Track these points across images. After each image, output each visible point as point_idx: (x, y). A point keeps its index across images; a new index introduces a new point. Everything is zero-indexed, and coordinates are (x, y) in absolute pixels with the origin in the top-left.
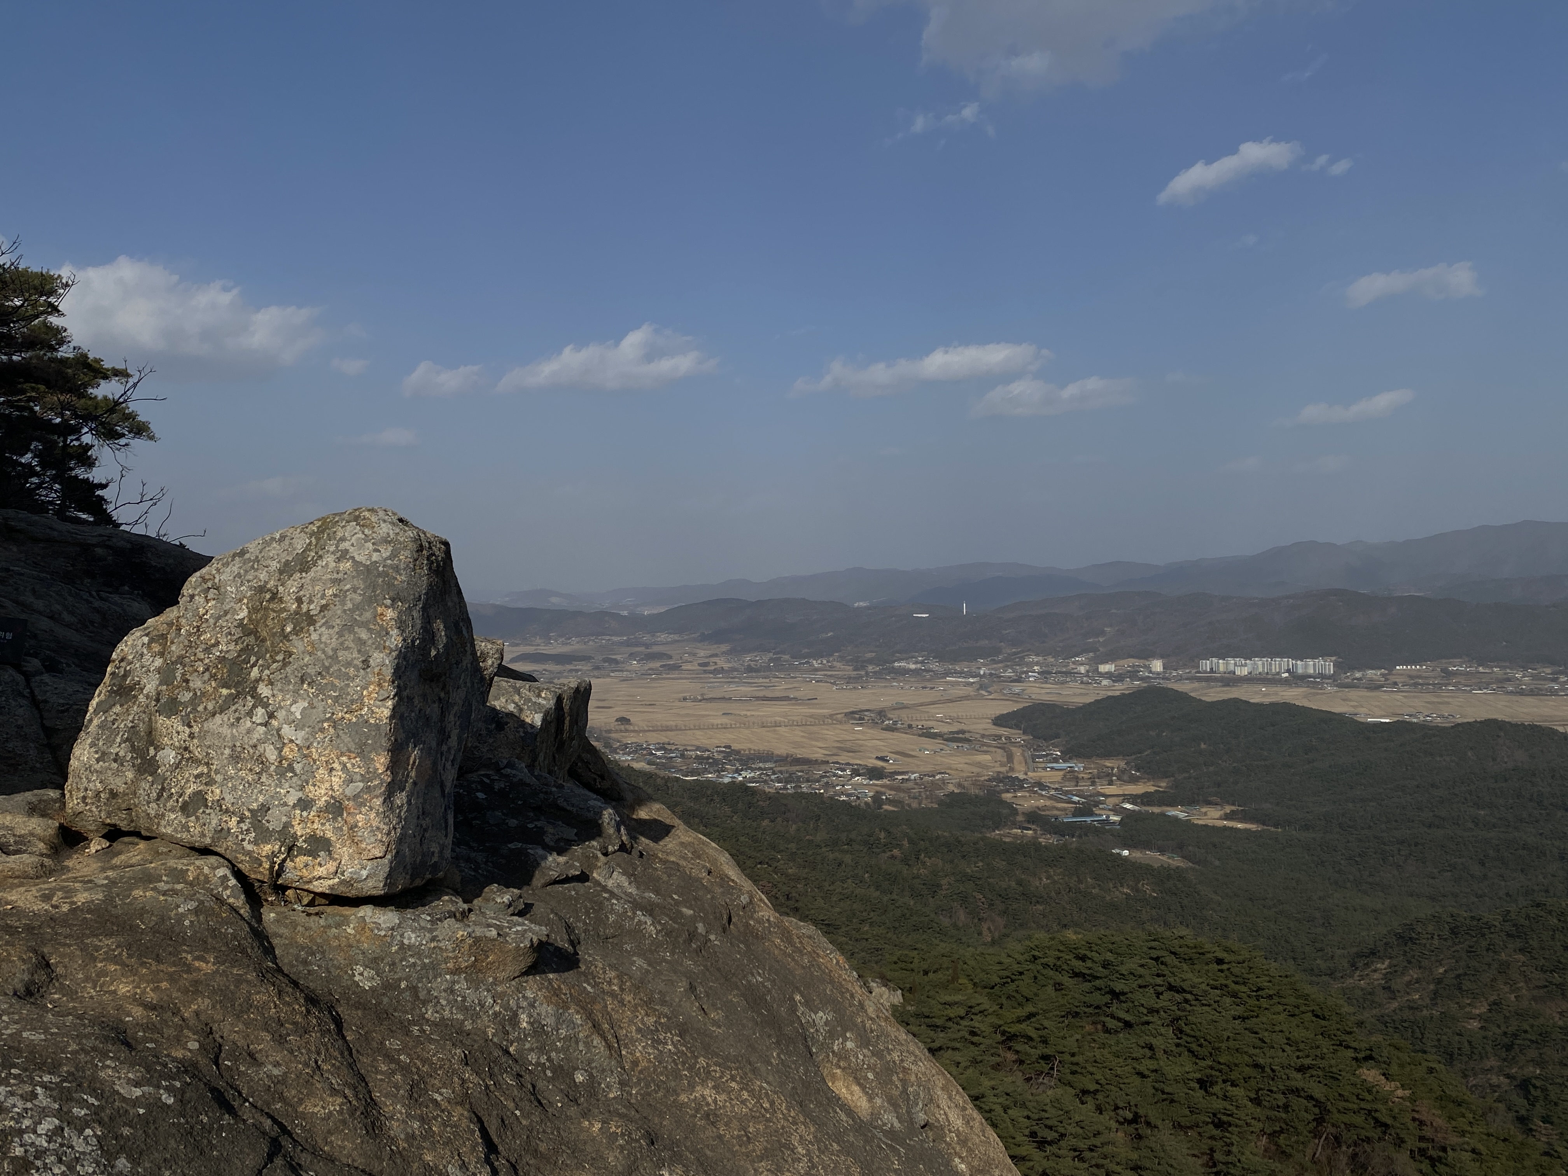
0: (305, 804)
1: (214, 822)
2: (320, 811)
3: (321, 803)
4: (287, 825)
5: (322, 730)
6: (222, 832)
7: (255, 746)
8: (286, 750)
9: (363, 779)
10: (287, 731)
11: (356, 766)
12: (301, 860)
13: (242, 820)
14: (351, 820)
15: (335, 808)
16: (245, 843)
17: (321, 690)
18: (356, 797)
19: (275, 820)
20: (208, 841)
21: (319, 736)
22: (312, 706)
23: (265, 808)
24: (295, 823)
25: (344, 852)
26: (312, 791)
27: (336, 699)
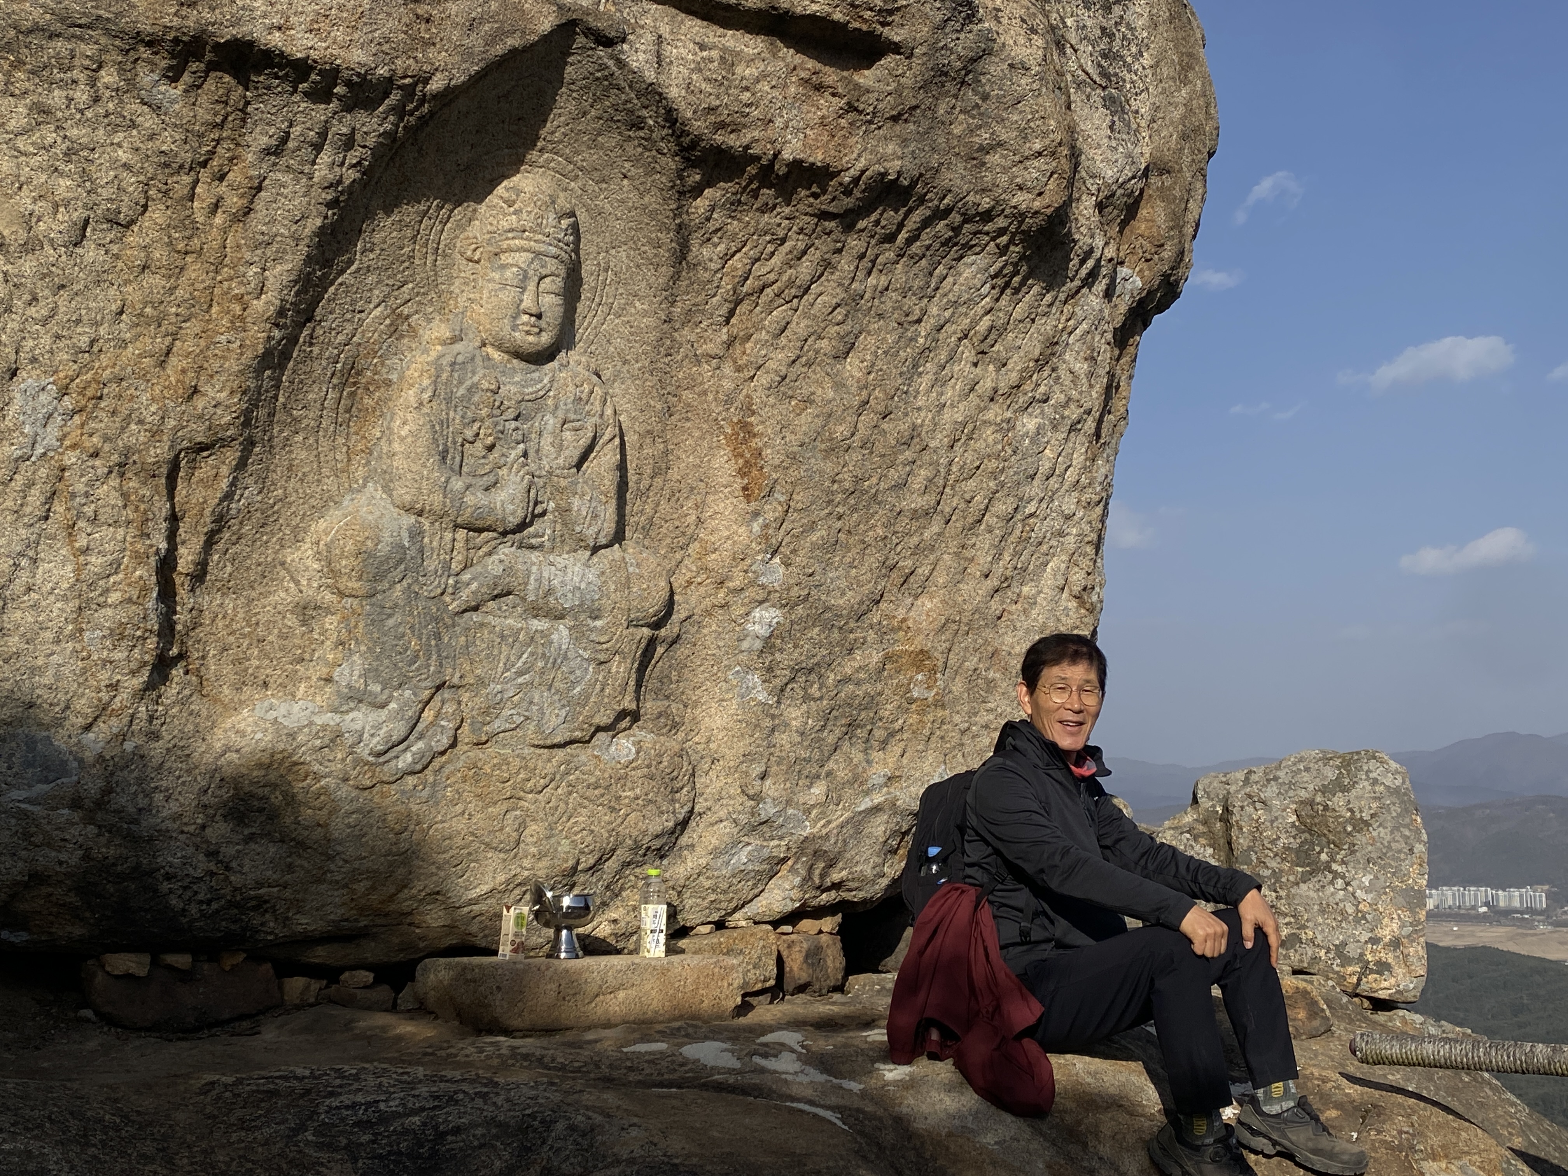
0: (1375, 941)
1: (1310, 953)
2: (1386, 945)
3: (1387, 940)
4: (1362, 955)
5: (1385, 893)
6: (1315, 959)
7: (1337, 904)
8: (1361, 907)
9: (1411, 924)
10: (1359, 893)
11: (1406, 916)
12: (1371, 977)
13: (1328, 951)
14: (1406, 951)
15: (1396, 943)
16: (1334, 966)
17: (1383, 868)
18: (1409, 936)
19: (1352, 950)
20: (1306, 965)
21: (1384, 897)
22: (1376, 878)
23: (1344, 944)
24: (1367, 953)
25: (1400, 971)
26: (1380, 933)
27: (1394, 874)
